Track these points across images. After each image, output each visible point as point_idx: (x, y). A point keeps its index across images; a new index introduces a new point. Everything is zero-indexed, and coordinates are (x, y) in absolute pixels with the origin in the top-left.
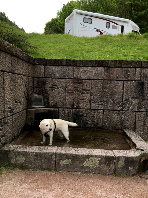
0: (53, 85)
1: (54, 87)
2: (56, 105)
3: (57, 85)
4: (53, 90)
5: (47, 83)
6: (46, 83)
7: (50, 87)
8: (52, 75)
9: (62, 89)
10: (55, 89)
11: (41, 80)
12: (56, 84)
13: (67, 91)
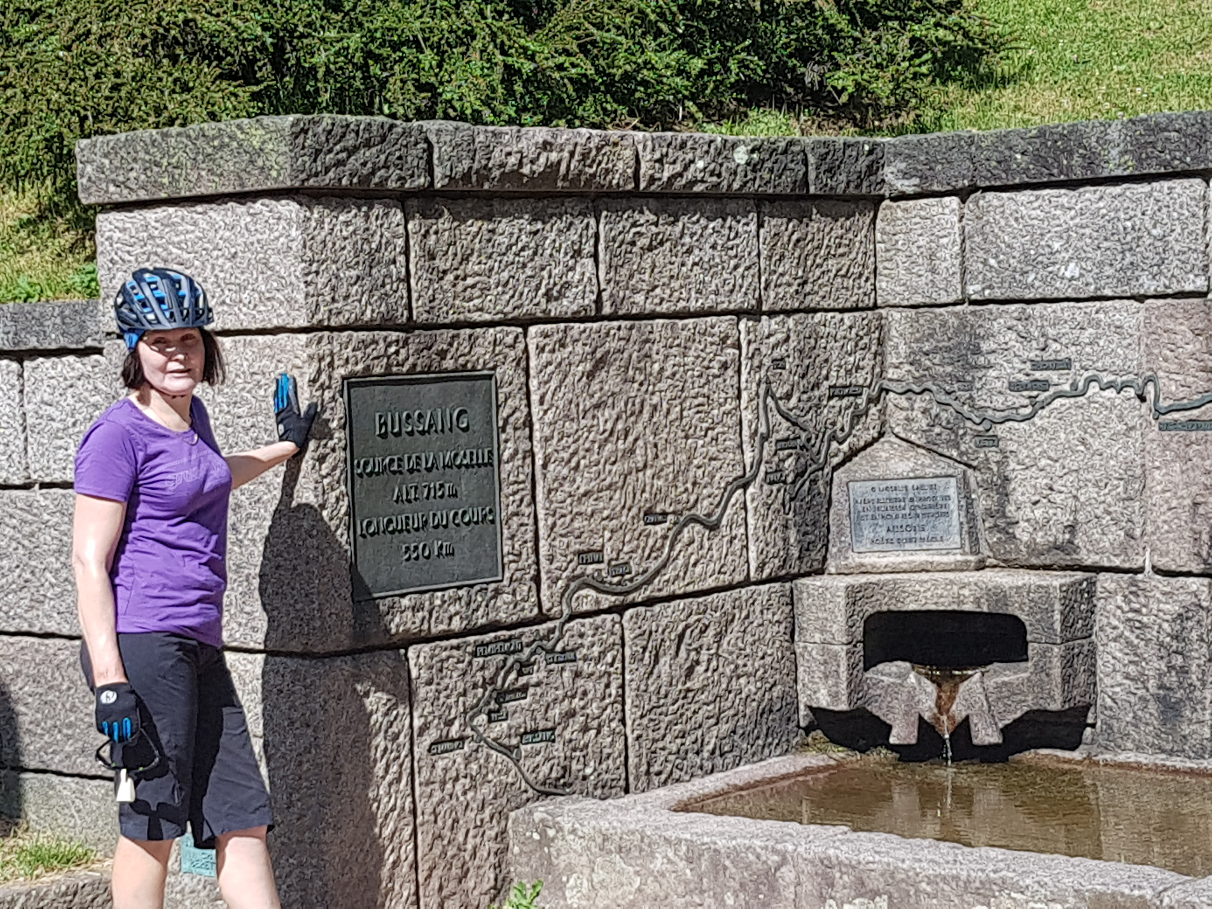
0: (1037, 366)
1: (1045, 385)
2: (1068, 547)
3: (1066, 365)
4: (1037, 406)
5: (985, 346)
6: (977, 351)
7: (1016, 387)
8: (1024, 273)
9: (1111, 393)
10: (1057, 402)
11: (944, 324)
12: (1063, 355)
13: (1158, 413)
